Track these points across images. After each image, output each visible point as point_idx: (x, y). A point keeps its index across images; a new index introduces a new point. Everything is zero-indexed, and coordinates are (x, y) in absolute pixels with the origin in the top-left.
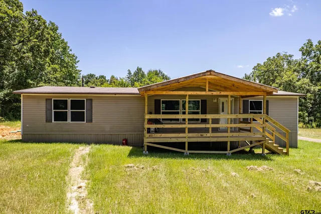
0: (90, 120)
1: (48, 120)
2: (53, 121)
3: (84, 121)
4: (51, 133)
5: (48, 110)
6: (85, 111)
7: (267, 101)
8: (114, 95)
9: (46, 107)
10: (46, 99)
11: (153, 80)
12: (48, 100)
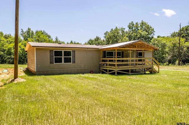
0: (74, 62)
1: (51, 62)
2: (54, 63)
3: (71, 62)
4: (53, 70)
5: (51, 57)
6: (71, 57)
7: (144, 52)
8: (87, 49)
9: (50, 55)
10: (50, 51)
11: (41, 37)
12: (51, 51)
